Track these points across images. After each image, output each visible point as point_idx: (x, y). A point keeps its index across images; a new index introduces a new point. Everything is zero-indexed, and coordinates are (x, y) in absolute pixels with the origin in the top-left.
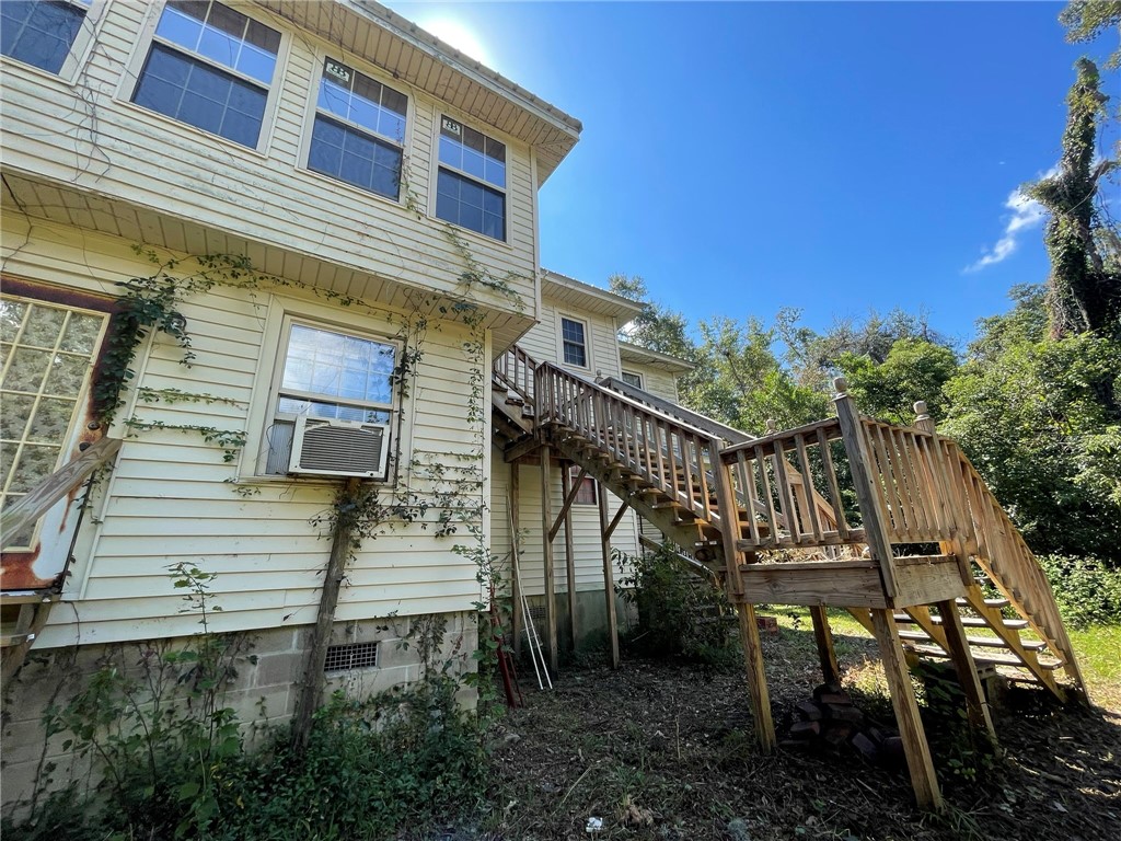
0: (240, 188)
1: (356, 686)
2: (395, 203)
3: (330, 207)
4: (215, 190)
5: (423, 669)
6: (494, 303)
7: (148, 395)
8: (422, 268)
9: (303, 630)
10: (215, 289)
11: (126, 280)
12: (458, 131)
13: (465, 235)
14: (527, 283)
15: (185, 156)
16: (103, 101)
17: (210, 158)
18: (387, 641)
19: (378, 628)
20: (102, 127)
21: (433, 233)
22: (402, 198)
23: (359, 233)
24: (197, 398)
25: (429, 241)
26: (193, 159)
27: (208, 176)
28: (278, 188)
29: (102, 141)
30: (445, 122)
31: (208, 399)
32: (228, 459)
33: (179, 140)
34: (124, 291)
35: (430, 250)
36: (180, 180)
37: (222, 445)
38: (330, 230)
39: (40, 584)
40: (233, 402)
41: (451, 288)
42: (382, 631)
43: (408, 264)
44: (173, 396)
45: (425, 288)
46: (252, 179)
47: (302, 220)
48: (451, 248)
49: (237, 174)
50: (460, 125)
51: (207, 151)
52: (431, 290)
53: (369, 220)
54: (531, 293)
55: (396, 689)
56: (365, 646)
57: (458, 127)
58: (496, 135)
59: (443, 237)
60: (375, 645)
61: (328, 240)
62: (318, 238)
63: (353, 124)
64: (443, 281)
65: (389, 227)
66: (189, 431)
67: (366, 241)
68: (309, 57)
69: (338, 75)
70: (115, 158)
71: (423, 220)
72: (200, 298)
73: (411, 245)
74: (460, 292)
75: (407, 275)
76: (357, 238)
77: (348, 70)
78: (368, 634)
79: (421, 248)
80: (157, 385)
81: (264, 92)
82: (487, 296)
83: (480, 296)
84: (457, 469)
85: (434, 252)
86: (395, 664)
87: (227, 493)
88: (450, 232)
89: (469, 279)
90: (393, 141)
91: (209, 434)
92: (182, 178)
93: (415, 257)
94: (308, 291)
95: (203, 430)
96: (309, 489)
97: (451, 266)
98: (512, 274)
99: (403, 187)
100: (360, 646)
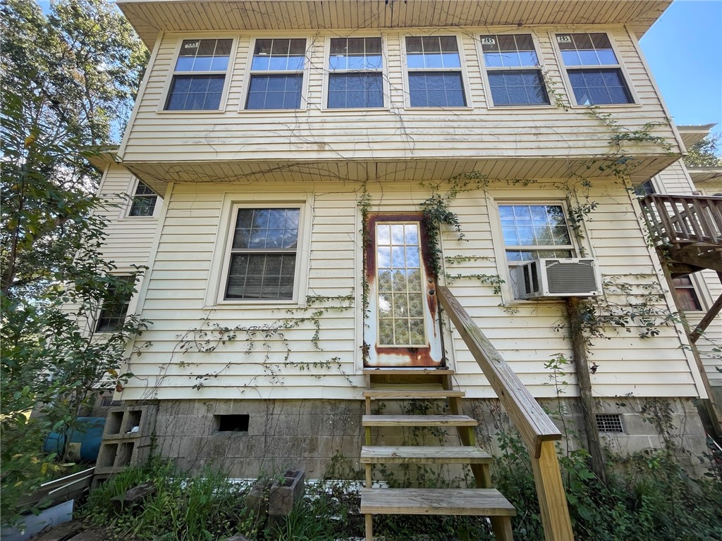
0: (467, 131)
1: (615, 444)
2: (549, 106)
3: (512, 124)
4: (457, 137)
5: (662, 440)
6: (642, 151)
7: (449, 260)
8: (581, 144)
9: (567, 401)
10: (458, 195)
11: (423, 202)
12: (570, 41)
13: (603, 110)
14: (663, 128)
15: (439, 124)
16: (402, 112)
17: (450, 121)
18: (627, 415)
19: (617, 404)
20: (406, 125)
21: (580, 117)
22: (552, 101)
23: (534, 134)
24: (469, 259)
25: (578, 123)
26: (443, 124)
27: (451, 131)
28: (483, 124)
29: (408, 131)
30: (559, 38)
31: (476, 259)
32: (496, 292)
33: (434, 117)
34: (423, 208)
35: (582, 130)
36: (441, 138)
37: (492, 284)
38: (518, 138)
39: (436, 365)
40: (486, 258)
41: (605, 151)
42: (621, 407)
43: (571, 144)
44: (461, 259)
45: (587, 157)
46: (470, 124)
47: (502, 138)
48: (596, 123)
49: (463, 124)
50: (569, 35)
51: (448, 118)
52: (592, 157)
53: (538, 124)
54: (669, 135)
55: (647, 452)
56: (610, 416)
57: (568, 37)
58: (597, 29)
59: (586, 117)
60: (617, 416)
61: (520, 146)
62: (513, 145)
63: (507, 68)
64: (598, 148)
65: (550, 124)
66: (473, 278)
67: (541, 138)
68: (472, 41)
69: (489, 43)
70: (415, 138)
71: (570, 111)
72: (454, 202)
73: (568, 130)
74: (614, 151)
75: (573, 152)
76: (533, 138)
77: (493, 37)
78: (612, 409)
79: (575, 130)
80: (452, 254)
81: (459, 73)
82: (635, 148)
83: (630, 150)
84: (638, 286)
85: (585, 130)
86: (638, 433)
87: (500, 312)
88: (590, 111)
89: (617, 140)
90: (533, 67)
91: (482, 279)
92: (442, 137)
93: (574, 138)
94: (503, 183)
95: (479, 277)
96: (544, 308)
97: (599, 135)
98: (648, 125)
99: (550, 94)
100: (607, 416)
